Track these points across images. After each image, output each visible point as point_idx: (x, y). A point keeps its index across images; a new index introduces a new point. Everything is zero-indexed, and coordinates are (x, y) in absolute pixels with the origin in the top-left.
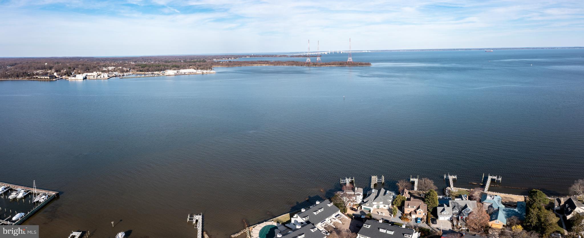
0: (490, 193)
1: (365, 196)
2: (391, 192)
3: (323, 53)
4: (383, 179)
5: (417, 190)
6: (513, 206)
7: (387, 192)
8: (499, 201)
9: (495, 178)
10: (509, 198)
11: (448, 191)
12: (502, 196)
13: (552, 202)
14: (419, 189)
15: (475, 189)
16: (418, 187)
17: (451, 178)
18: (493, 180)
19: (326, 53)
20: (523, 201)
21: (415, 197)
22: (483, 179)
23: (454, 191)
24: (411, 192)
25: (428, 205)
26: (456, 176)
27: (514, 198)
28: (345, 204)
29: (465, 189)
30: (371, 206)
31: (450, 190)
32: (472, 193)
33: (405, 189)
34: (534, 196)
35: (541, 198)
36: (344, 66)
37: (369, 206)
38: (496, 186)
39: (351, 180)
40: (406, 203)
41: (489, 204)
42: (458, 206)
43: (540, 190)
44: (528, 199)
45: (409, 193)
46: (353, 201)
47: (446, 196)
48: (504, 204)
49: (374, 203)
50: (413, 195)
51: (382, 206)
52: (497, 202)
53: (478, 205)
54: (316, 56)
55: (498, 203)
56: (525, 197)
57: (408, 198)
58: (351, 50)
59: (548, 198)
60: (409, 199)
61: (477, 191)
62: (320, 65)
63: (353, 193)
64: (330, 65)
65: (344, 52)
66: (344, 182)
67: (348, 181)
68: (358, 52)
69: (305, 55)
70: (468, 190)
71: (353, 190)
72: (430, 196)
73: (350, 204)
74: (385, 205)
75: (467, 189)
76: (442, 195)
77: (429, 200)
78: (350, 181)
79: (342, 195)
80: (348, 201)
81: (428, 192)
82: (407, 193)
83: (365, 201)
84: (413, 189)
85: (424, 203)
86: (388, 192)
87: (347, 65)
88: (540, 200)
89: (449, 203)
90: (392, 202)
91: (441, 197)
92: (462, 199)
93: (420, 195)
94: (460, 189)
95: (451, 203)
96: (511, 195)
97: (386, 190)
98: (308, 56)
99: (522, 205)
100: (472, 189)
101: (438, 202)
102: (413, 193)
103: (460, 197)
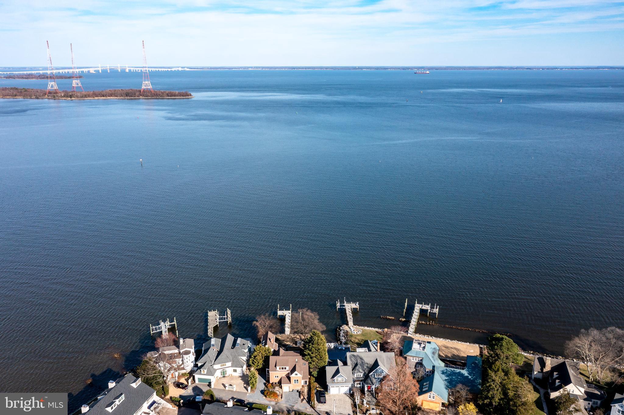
0: (418, 337)
1: (199, 354)
2: (244, 341)
3: (85, 70)
4: (229, 316)
5: (291, 333)
6: (459, 363)
7: (238, 342)
8: (434, 353)
9: (427, 307)
10: (452, 348)
11: (344, 333)
12: (440, 345)
13: (530, 362)
14: (293, 331)
15: (391, 329)
16: (292, 327)
17: (349, 307)
18: (423, 312)
19: (92, 71)
20: (477, 356)
21: (288, 348)
22: (405, 310)
23: (355, 332)
24: (279, 337)
25: (311, 363)
26: (357, 304)
27: (460, 348)
28: (164, 377)
29: (373, 329)
30: (211, 372)
31: (347, 332)
32: (386, 338)
33: (269, 333)
34: (498, 346)
35: (510, 353)
36: (135, 99)
37: (207, 374)
38: (429, 324)
39: (170, 325)
40: (272, 359)
41: (417, 359)
42: (363, 364)
43: (509, 337)
44: (486, 352)
45: (277, 340)
46: (179, 368)
47: (341, 343)
48: (443, 360)
49: (216, 367)
50: (283, 343)
51: (230, 371)
52: (430, 355)
53: (397, 360)
54: (71, 77)
55: (433, 357)
56: (481, 348)
57: (274, 351)
58: (147, 66)
59: (523, 353)
60: (276, 353)
61: (396, 333)
62: (82, 97)
63: (176, 351)
64: (103, 96)
65: (132, 69)
66: (158, 331)
67: (164, 327)
68: (162, 69)
69: (43, 75)
70: (380, 330)
71: (176, 344)
72: (313, 344)
73: (172, 375)
74: (235, 368)
75: (377, 329)
76: (333, 343)
77: (312, 353)
78: (169, 327)
79: (156, 359)
80: (169, 370)
81: (310, 336)
82: (273, 340)
83: (199, 365)
84: (283, 331)
85: (303, 359)
86: (239, 340)
87: (141, 97)
88: (507, 356)
89: (346, 358)
90: (248, 361)
91: (332, 345)
92: (370, 350)
93: (296, 343)
94: (365, 330)
95: (350, 358)
96: (455, 342)
97: (236, 337)
98: (51, 78)
99: (476, 363)
100: (386, 329)
101: (327, 357)
102: (284, 340)
103: (365, 344)
